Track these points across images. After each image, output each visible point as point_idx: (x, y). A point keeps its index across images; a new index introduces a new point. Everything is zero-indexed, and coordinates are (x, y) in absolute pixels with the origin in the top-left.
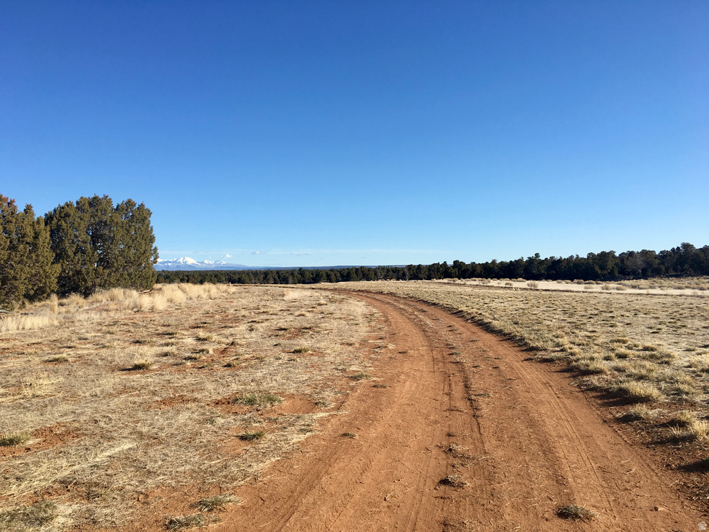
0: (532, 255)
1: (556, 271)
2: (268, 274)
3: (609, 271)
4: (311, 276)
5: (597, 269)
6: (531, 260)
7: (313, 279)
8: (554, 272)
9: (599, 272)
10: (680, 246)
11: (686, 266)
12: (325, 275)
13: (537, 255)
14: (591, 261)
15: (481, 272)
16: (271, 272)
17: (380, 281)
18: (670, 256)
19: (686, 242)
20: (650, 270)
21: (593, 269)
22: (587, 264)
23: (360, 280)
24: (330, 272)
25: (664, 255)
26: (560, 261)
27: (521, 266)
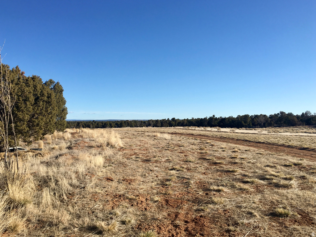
0: (212, 116)
1: (223, 123)
2: (80, 123)
3: (248, 124)
4: (102, 125)
5: (243, 122)
6: (211, 118)
7: (102, 126)
8: (222, 124)
9: (244, 124)
10: (279, 113)
11: (282, 122)
12: (109, 124)
13: (214, 116)
14: (240, 119)
15: (187, 123)
16: (81, 122)
17: (144, 128)
18: (274, 117)
19: (282, 111)
20: (266, 124)
21: (241, 123)
22: (238, 120)
23: (127, 127)
24: (111, 123)
25: (271, 117)
26: (225, 119)
27: (206, 121)
